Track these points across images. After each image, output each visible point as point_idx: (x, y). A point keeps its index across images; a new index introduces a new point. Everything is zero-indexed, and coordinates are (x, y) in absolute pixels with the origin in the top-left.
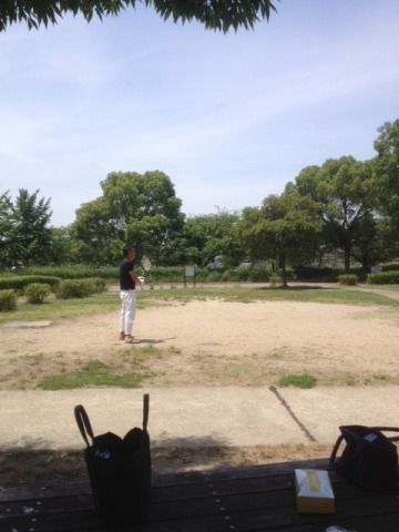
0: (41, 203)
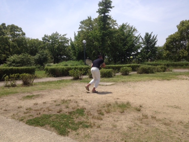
0: (153, 37)
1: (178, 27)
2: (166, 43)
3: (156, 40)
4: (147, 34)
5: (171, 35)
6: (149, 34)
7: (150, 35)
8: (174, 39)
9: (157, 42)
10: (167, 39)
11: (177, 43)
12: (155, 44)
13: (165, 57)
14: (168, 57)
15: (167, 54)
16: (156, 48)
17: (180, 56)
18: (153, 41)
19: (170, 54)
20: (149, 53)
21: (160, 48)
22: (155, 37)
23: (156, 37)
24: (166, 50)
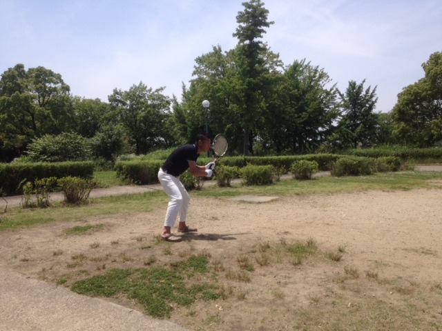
0: (368, 91)
1: (424, 66)
2: (397, 105)
3: (374, 99)
4: (352, 85)
5: (410, 87)
6: (358, 84)
7: (360, 87)
8: (416, 94)
9: (376, 102)
10: (399, 96)
11: (425, 104)
12: (371, 108)
13: (397, 136)
14: (404, 138)
15: (402, 129)
16: (375, 116)
17: (433, 135)
18: (368, 101)
19: (408, 131)
20: (358, 129)
21: (385, 116)
22: (371, 91)
23: (374, 91)
24: (399, 120)
